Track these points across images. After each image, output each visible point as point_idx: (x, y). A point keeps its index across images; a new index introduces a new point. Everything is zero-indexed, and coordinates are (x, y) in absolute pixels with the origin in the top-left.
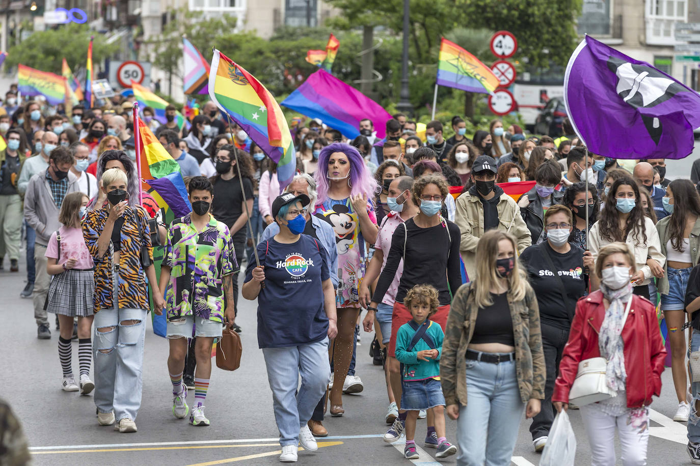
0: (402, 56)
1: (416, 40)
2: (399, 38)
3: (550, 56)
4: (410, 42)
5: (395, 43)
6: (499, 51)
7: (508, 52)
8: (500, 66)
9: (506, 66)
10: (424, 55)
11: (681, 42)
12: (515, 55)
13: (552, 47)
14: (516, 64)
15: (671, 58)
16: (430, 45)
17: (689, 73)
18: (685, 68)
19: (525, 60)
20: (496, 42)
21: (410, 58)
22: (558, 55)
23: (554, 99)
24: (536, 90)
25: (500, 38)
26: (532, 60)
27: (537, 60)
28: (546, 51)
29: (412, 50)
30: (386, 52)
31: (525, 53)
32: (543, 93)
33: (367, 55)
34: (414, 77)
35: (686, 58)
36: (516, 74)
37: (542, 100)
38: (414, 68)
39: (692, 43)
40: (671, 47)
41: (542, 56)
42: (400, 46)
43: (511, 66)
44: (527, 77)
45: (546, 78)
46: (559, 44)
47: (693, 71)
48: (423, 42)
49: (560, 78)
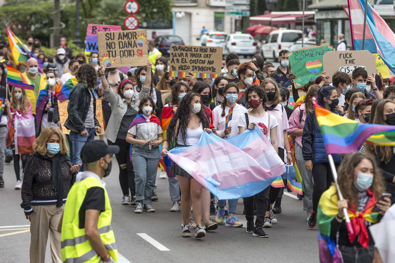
0: (76, 14)
1: (83, 6)
2: (74, 4)
3: (157, 13)
4: (80, 6)
5: (72, 7)
6: (129, 11)
7: (134, 11)
8: (130, 19)
9: (133, 19)
10: (88, 13)
11: (229, 5)
12: (138, 13)
13: (158, 8)
14: (139, 18)
15: (223, 13)
16: (91, 8)
17: (234, 21)
18: (231, 19)
19: (144, 15)
20: (128, 5)
21: (80, 15)
22: (162, 12)
23: (160, 37)
24: (149, 32)
25: (130, 3)
26: (147, 15)
27: (149, 16)
28: (155, 10)
29: (81, 10)
30: (67, 12)
31: (143, 11)
32: (154, 33)
33: (56, 14)
34: (83, 25)
35: (232, 13)
36: (139, 23)
37: (153, 37)
38: (82, 20)
39: (235, 5)
40: (223, 7)
41: (152, 13)
42: (75, 8)
43: (136, 19)
44: (145, 24)
45: (155, 25)
46: (162, 6)
47: (236, 21)
48: (88, 7)
49: (163, 25)
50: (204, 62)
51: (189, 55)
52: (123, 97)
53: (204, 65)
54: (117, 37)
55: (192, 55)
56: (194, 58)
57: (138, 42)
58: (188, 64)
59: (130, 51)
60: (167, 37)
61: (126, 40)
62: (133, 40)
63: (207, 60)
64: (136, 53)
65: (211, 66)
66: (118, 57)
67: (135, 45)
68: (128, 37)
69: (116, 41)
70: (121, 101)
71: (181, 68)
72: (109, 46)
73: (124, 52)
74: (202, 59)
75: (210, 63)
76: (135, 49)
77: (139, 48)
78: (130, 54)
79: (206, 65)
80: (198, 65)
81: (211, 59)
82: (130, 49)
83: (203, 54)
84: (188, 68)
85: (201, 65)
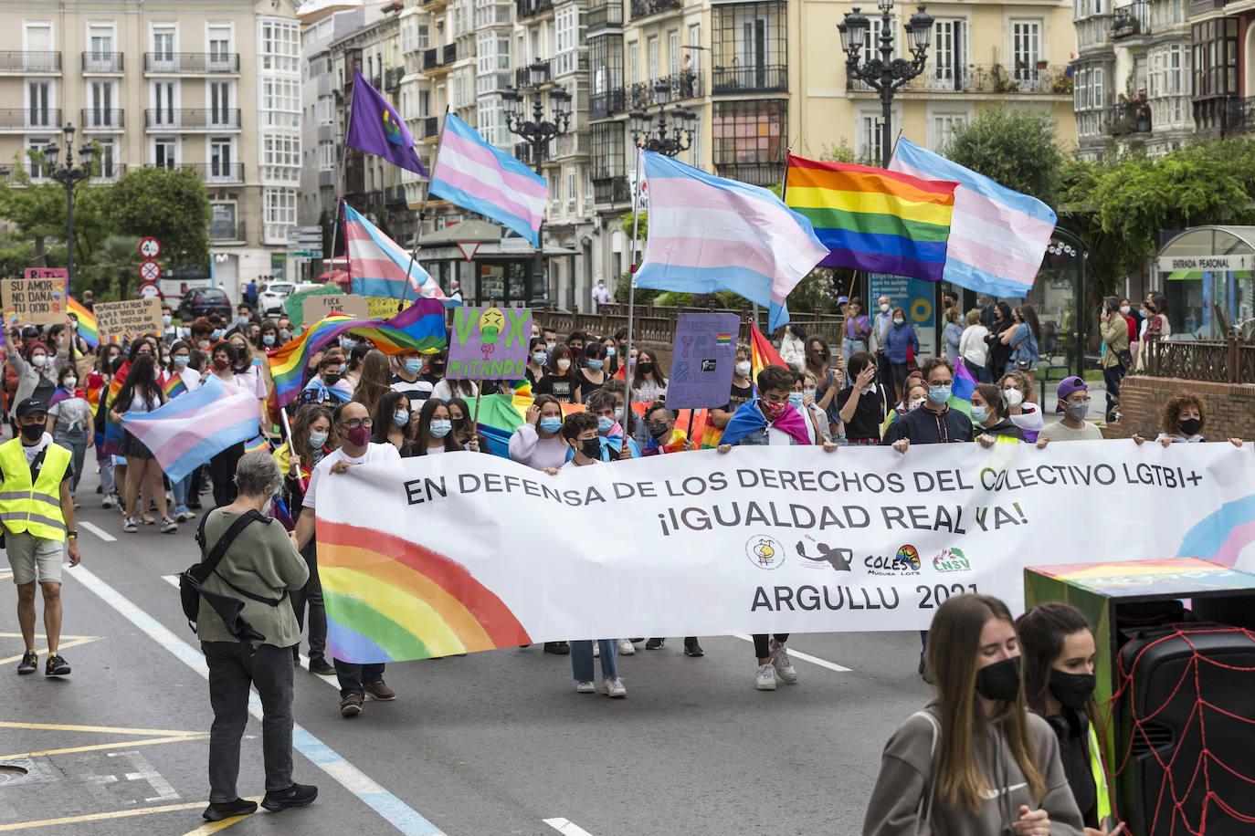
0: (68, 259)
1: (79, 247)
2: (65, 246)
3: (188, 256)
4: (74, 248)
5: (63, 249)
6: (146, 253)
7: (154, 254)
8: (147, 265)
9: (153, 265)
10: (86, 259)
11: (292, 242)
12: (159, 256)
13: (189, 248)
14: (160, 263)
15: (285, 254)
16: (91, 251)
17: (300, 266)
18: (296, 262)
19: (168, 260)
20: (144, 246)
21: (74, 261)
22: (194, 254)
23: (193, 290)
24: (178, 283)
25: (147, 242)
26: (173, 258)
27: (177, 260)
28: (184, 252)
29: (76, 255)
30: (55, 257)
31: (167, 254)
32: (183, 286)
33: (39, 260)
34: (79, 276)
35: (297, 254)
36: (160, 271)
37: (182, 292)
38: (78, 269)
39: (301, 242)
40: (285, 246)
41: (181, 257)
42: (66, 251)
43: (156, 265)
44: (170, 273)
45: (186, 273)
46: (195, 246)
47: (303, 265)
48: (85, 249)
49: (197, 273)
50: (139, 320)
51: (118, 313)
52: (32, 364)
53: (140, 324)
54: (26, 286)
55: (122, 313)
56: (125, 317)
57: (53, 293)
58: (120, 325)
59: (43, 305)
60: (204, 290)
61: (38, 291)
62: (47, 292)
63: (142, 316)
64: (51, 307)
65: (150, 322)
66: (28, 312)
67: (50, 297)
68: (41, 288)
69: (25, 291)
70: (31, 369)
71: (111, 331)
72: (16, 297)
73: (35, 306)
74: (137, 316)
75: (147, 319)
76: (50, 303)
77: (55, 301)
78: (43, 308)
79: (143, 322)
80: (132, 324)
81: (148, 315)
82: (43, 302)
83: (136, 310)
84: (121, 329)
85: (137, 324)
